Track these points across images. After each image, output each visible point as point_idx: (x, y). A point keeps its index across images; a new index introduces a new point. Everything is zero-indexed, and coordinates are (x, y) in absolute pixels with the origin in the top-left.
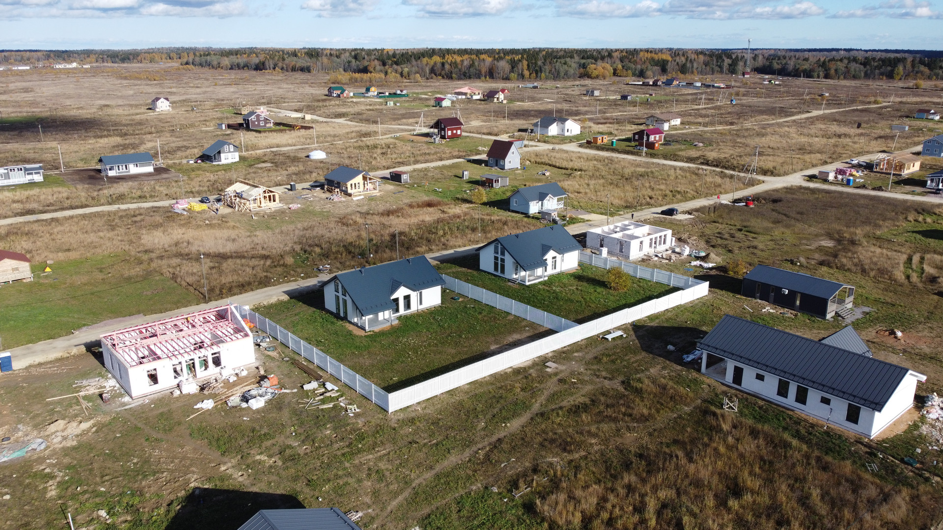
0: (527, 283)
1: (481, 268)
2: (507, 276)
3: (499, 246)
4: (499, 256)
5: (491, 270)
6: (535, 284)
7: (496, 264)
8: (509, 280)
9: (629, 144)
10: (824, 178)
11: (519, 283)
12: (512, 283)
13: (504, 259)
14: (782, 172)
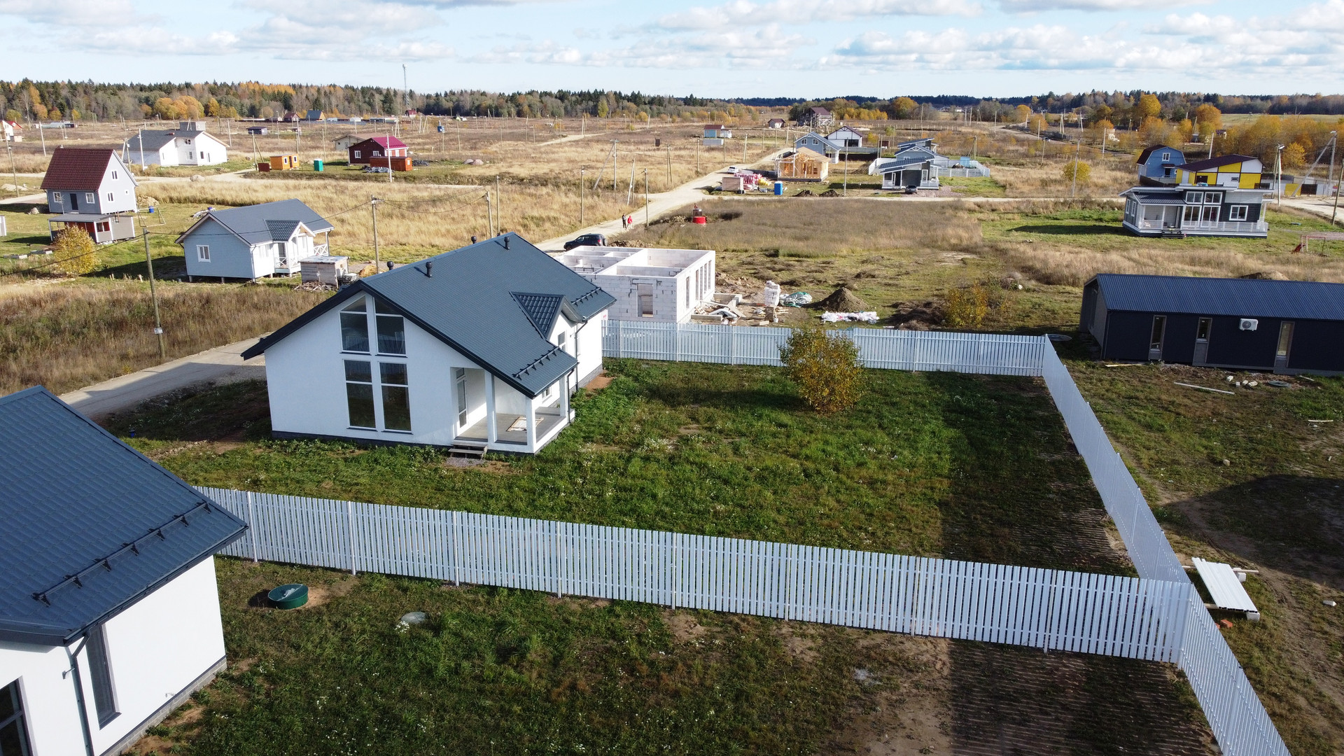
0: (536, 446)
1: (280, 425)
3: (371, 312)
4: (375, 359)
5: (336, 421)
8: (444, 451)
9: (345, 167)
10: (733, 188)
11: (498, 452)
12: (465, 461)
13: (403, 367)
14: (660, 185)
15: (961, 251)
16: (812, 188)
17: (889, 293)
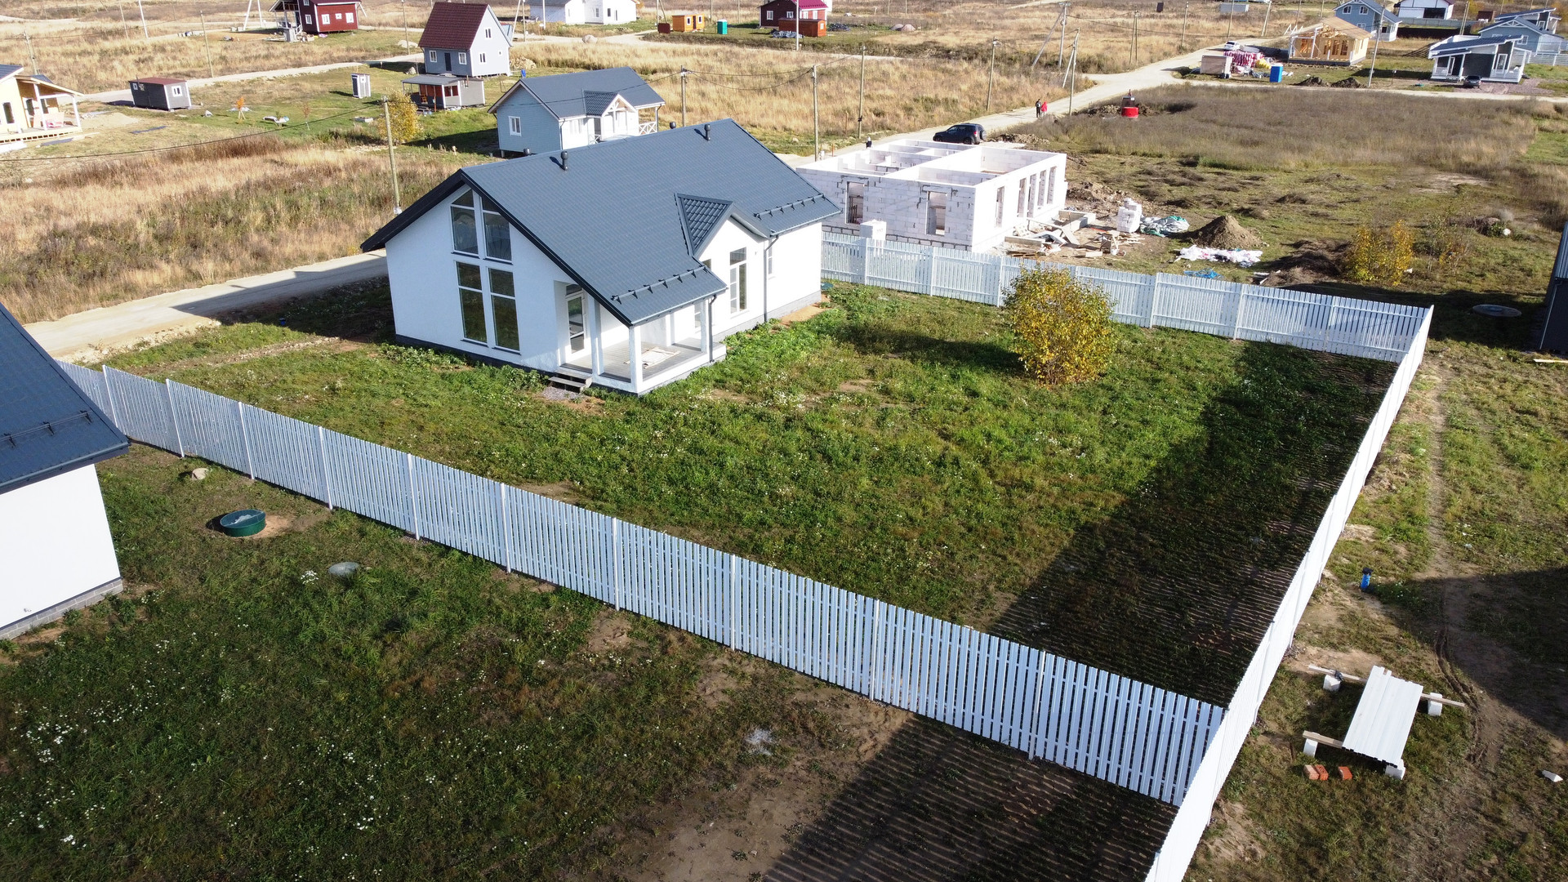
0: (642, 387)
1: (401, 329)
2: (532, 355)
3: (478, 208)
4: (485, 264)
5: (453, 333)
6: (678, 387)
7: (471, 309)
8: (546, 378)
9: (755, 30)
10: (1215, 71)
11: (601, 387)
12: (562, 393)
13: (510, 275)
14: (1119, 63)
15: (1469, 173)
16: (1325, 75)
17: (1308, 226)
